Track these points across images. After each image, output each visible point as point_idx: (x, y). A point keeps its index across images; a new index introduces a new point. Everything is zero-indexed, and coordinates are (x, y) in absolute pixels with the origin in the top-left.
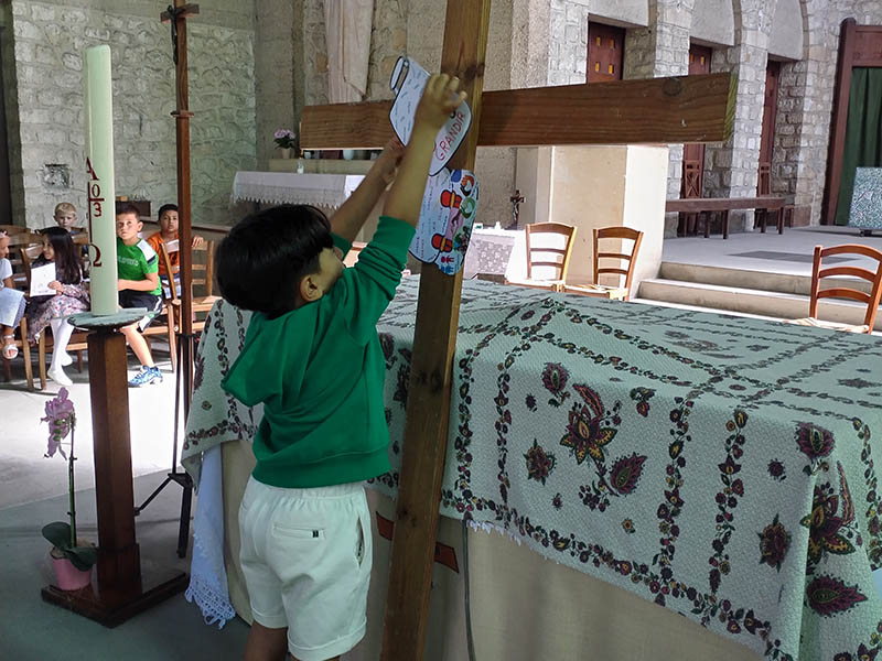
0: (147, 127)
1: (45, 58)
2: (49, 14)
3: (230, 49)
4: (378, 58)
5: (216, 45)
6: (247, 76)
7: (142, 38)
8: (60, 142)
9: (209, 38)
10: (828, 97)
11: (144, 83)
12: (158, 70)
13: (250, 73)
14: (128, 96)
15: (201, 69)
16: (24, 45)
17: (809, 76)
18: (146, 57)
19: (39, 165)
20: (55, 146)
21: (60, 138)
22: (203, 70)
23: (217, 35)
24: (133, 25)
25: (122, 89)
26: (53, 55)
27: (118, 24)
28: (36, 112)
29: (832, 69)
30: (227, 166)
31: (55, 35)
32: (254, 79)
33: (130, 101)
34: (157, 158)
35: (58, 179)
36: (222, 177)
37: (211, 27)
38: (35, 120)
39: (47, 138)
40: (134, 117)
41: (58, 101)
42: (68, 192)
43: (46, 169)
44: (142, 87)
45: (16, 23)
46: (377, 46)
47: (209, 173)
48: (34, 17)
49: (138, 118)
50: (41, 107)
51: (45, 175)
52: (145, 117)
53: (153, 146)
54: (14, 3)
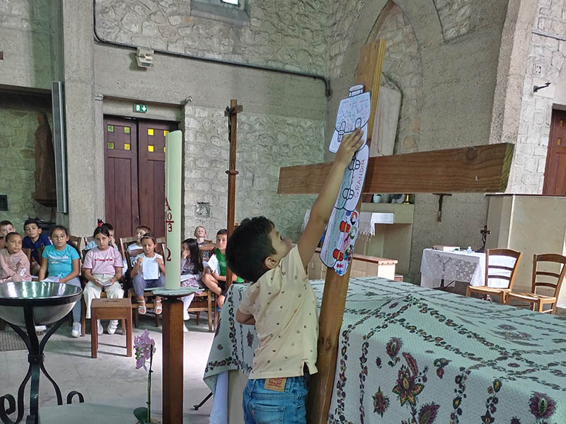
0: (257, 181)
1: (200, 140)
2: (205, 114)
3: (310, 133)
4: (401, 137)
5: (301, 130)
6: (320, 150)
7: (257, 126)
8: (206, 190)
9: (297, 126)
11: (257, 154)
12: (266, 146)
13: (322, 148)
14: (247, 162)
15: (291, 146)
16: (190, 132)
18: (259, 138)
19: (194, 203)
20: (203, 191)
21: (206, 187)
22: (293, 146)
23: (303, 124)
24: (252, 119)
25: (243, 157)
26: (206, 138)
28: (194, 171)
30: (303, 206)
31: (207, 125)
32: (324, 151)
33: (247, 165)
34: (262, 200)
35: (204, 211)
36: (299, 213)
37: (299, 119)
38: (193, 177)
39: (199, 187)
40: (249, 175)
41: (206, 165)
42: (209, 219)
43: (198, 205)
44: (255, 157)
45: (186, 119)
46: (401, 129)
47: (291, 210)
48: (197, 115)
49: (251, 175)
50: (197, 168)
51: (197, 208)
52: (256, 175)
53: (260, 193)
54: (186, 107)
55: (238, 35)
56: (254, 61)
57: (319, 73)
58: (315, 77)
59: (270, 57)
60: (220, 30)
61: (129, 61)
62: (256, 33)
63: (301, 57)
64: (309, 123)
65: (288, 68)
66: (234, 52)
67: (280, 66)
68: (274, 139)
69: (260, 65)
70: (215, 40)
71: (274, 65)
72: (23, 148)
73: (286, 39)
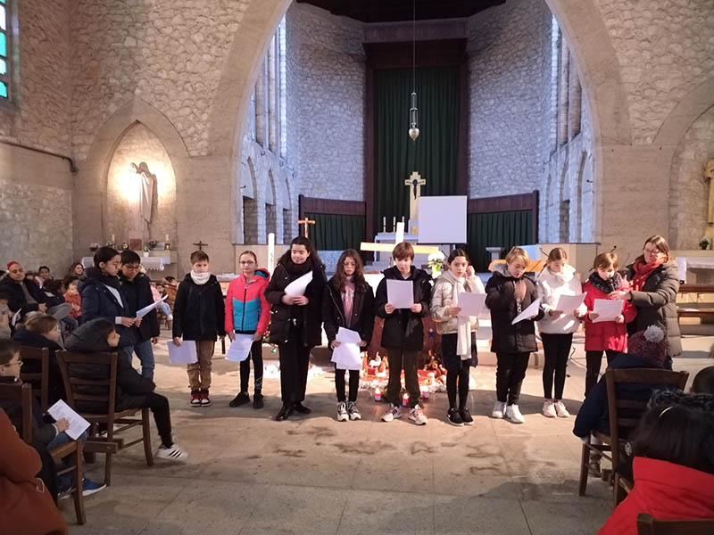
0: (31, 236)
7: (29, 193)
9: (54, 194)
10: (297, 224)
11: (30, 215)
17: (292, 216)
18: (31, 203)
25: (21, 218)
27: (20, 187)
33: (24, 223)
37: (56, 188)
40: (25, 231)
55: (13, 122)
56: (26, 142)
57: (66, 155)
58: (63, 158)
59: (35, 140)
62: (25, 122)
63: (53, 142)
64: (62, 192)
65: (47, 149)
66: (11, 135)
67: (41, 148)
69: (30, 146)
71: (38, 147)
73: (45, 128)
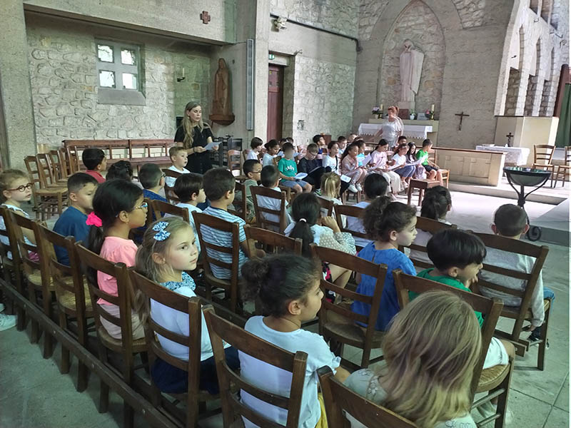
1: (302, 78)
2: (304, 61)
7: (327, 70)
9: (344, 70)
10: (555, 96)
11: (326, 88)
14: (321, 93)
17: (552, 88)
19: (297, 121)
20: (302, 113)
21: (303, 110)
23: (346, 69)
24: (325, 65)
26: (304, 77)
27: (321, 65)
28: (298, 99)
29: (557, 84)
31: (305, 69)
33: (322, 95)
35: (300, 126)
38: (298, 103)
39: (300, 110)
42: (304, 131)
43: (299, 122)
44: (325, 90)
45: (296, 65)
48: (301, 62)
49: (323, 102)
50: (300, 97)
52: (325, 101)
54: (296, 57)
55: (320, 9)
56: (327, 28)
57: (354, 37)
58: (352, 39)
59: (334, 25)
60: (313, 6)
61: (271, 25)
62: (328, 9)
63: (347, 25)
64: (349, 68)
65: (341, 32)
66: (318, 21)
67: (338, 31)
68: (334, 78)
69: (329, 30)
70: (310, 12)
71: (336, 30)
72: (194, 82)
73: (341, 13)
